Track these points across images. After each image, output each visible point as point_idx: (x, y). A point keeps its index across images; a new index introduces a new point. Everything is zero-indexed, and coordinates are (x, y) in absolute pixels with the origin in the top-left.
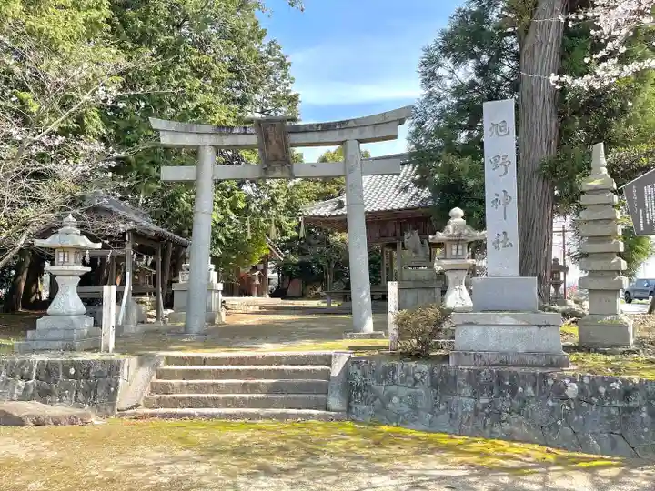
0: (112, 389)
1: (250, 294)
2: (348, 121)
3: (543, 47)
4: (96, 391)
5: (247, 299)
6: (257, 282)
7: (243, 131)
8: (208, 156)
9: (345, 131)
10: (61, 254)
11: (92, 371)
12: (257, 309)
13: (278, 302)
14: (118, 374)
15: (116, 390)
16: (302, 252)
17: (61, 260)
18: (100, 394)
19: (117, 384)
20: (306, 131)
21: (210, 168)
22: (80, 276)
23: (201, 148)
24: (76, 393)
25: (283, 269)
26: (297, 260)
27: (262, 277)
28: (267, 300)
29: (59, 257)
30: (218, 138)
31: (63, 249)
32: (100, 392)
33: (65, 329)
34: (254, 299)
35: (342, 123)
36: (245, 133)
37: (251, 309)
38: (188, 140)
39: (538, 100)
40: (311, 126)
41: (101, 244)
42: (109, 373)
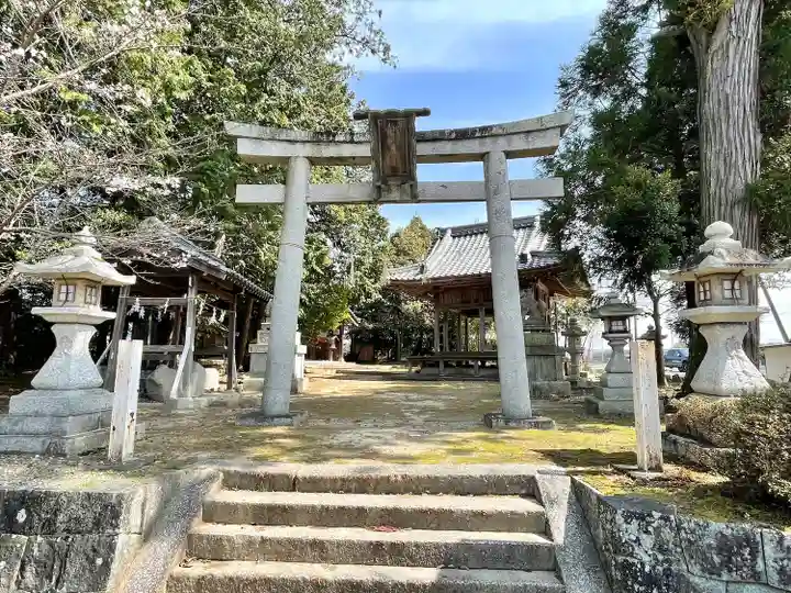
0: (99, 561)
1: (326, 358)
2: (491, 127)
3: (741, 44)
4: (63, 567)
5: (323, 362)
6: (334, 347)
7: (348, 138)
8: (300, 170)
9: (487, 140)
10: (64, 288)
11: (61, 517)
12: (334, 374)
13: (353, 366)
14: (117, 526)
15: (107, 565)
16: (373, 319)
17: (63, 297)
18: (72, 572)
19: (111, 548)
20: (435, 140)
21: (304, 187)
22: (97, 326)
23: (293, 159)
24: (22, 569)
25: (356, 335)
26: (371, 326)
27: (338, 343)
28: (342, 364)
29: (60, 293)
30: (316, 148)
31: (67, 279)
32: (71, 570)
33: (53, 416)
34: (330, 363)
35: (483, 129)
36: (352, 142)
37: (329, 372)
38: (274, 150)
39: (736, 110)
40: (442, 132)
41: (134, 277)
42: (97, 524)
